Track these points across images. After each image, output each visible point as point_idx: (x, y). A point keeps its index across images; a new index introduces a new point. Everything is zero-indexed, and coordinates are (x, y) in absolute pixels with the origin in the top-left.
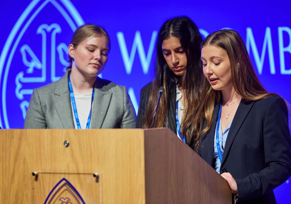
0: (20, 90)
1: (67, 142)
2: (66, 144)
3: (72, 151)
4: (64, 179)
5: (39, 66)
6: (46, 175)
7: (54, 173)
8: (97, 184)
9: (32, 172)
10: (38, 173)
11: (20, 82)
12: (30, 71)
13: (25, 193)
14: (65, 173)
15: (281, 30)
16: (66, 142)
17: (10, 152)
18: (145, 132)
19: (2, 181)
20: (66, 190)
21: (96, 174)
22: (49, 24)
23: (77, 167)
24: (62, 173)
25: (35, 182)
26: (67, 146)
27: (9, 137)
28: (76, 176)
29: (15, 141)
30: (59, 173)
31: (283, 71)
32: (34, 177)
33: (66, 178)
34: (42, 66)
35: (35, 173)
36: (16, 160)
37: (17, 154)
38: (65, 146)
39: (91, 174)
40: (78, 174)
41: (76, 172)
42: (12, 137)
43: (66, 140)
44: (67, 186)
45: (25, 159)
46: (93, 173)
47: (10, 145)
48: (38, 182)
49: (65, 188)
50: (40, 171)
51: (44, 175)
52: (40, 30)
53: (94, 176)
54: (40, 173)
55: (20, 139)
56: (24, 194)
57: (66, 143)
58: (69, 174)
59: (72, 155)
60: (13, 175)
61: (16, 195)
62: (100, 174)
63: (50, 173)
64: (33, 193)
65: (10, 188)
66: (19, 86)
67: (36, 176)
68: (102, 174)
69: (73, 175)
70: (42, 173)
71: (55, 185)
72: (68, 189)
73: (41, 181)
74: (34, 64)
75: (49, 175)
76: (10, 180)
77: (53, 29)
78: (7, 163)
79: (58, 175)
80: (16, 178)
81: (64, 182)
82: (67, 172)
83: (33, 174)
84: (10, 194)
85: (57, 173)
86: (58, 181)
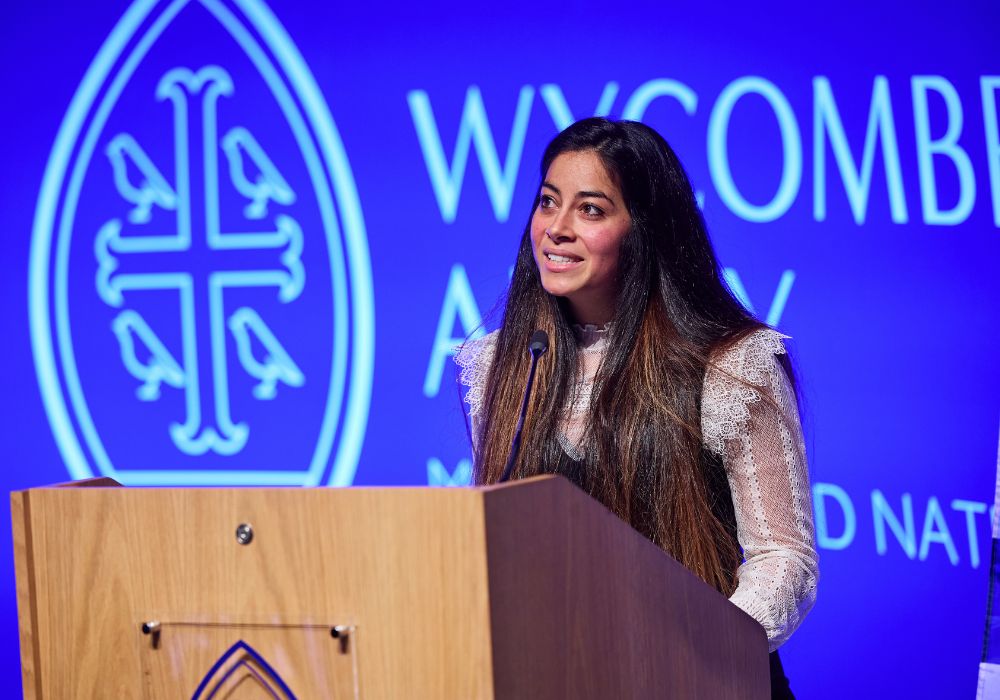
0: (113, 276)
1: (247, 529)
2: (243, 536)
3: (263, 556)
4: (240, 644)
5: (167, 200)
6: (186, 630)
7: (208, 625)
8: (344, 658)
9: (143, 621)
10: (161, 625)
11: (111, 252)
12: (141, 216)
13: (123, 687)
14: (243, 626)
15: (920, 85)
16: (242, 527)
17: (72, 560)
18: (487, 496)
19: (51, 649)
20: (249, 676)
21: (339, 628)
22: (195, 68)
23: (281, 607)
24: (234, 626)
25: (153, 652)
26: (248, 541)
27: (65, 515)
28: (279, 633)
29: (86, 524)
30: (225, 626)
31: (932, 215)
32: (149, 637)
33: (249, 642)
34: (177, 200)
35: (151, 625)
36: (89, 585)
37: (94, 564)
38: (241, 540)
39: (324, 627)
40: (285, 627)
41: (276, 621)
42: (76, 515)
43: (244, 522)
44: (250, 663)
45: (117, 582)
46: (330, 623)
47: (71, 539)
48: (160, 651)
49: (243, 670)
50: (166, 619)
51: (178, 629)
52: (166, 88)
53: (335, 634)
54: (166, 624)
55: (101, 519)
56: (118, 690)
57: (244, 532)
58: (255, 626)
59: (264, 567)
60: (84, 631)
61: (95, 692)
62: (352, 629)
63: (198, 625)
64: (146, 685)
65: (77, 671)
66: (107, 264)
67: (155, 636)
68: (356, 627)
69: (269, 632)
70: (173, 625)
71: (213, 662)
72: (253, 675)
73: (171, 649)
74: (153, 194)
75: (194, 629)
76: (74, 645)
77: (208, 84)
78: (64, 593)
79: (222, 631)
80: (93, 640)
81: (240, 653)
82: (248, 621)
83: (146, 629)
84: (76, 688)
85: (217, 625)
86: (222, 651)
